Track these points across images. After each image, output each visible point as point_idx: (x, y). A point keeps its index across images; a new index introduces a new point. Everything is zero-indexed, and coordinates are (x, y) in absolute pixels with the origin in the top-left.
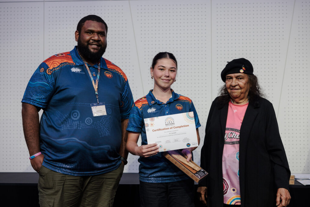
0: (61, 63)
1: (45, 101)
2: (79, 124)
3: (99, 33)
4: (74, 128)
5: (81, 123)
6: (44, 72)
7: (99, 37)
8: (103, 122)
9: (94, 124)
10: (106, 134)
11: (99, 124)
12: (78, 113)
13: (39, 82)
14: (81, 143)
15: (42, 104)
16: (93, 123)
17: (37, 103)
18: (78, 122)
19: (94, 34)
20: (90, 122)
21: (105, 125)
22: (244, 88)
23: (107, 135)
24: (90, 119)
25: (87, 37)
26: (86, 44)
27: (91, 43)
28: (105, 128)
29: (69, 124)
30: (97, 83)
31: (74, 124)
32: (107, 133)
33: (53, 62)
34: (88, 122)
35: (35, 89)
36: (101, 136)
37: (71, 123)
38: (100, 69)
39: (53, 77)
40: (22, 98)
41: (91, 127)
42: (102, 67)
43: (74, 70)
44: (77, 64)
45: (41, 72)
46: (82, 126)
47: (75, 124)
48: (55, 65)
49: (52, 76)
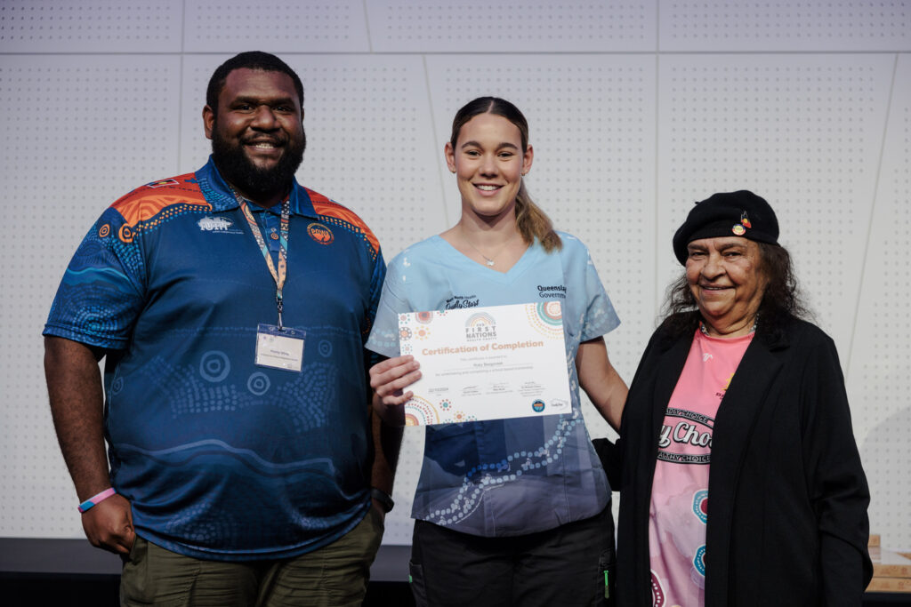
0: (164, 206)
1: (115, 329)
2: (227, 394)
3: (274, 105)
4: (213, 408)
5: (233, 392)
6: (110, 236)
7: (275, 119)
8: (306, 386)
9: (277, 394)
10: (315, 422)
11: (291, 392)
12: (223, 361)
13: (94, 270)
14: (236, 456)
15: (109, 337)
16: (272, 390)
17: (91, 336)
18: (225, 388)
19: (259, 111)
20: (264, 388)
21: (312, 394)
22: (745, 282)
23: (319, 425)
24: (260, 377)
25: (238, 120)
26: (235, 141)
27: (249, 138)
28: (312, 405)
29: (194, 397)
30: (282, 263)
31: (213, 396)
32: (319, 420)
33: (139, 204)
34: (255, 386)
35: (84, 290)
36: (299, 431)
37: (201, 394)
38: (287, 217)
39: (138, 251)
40: (46, 323)
41: (267, 403)
42: (298, 212)
43: (207, 224)
44: (219, 207)
45: (101, 238)
46: (237, 400)
47: (216, 394)
48: (145, 211)
49: (135, 249)
